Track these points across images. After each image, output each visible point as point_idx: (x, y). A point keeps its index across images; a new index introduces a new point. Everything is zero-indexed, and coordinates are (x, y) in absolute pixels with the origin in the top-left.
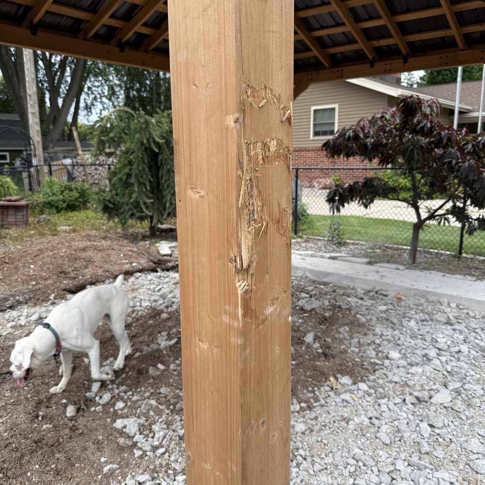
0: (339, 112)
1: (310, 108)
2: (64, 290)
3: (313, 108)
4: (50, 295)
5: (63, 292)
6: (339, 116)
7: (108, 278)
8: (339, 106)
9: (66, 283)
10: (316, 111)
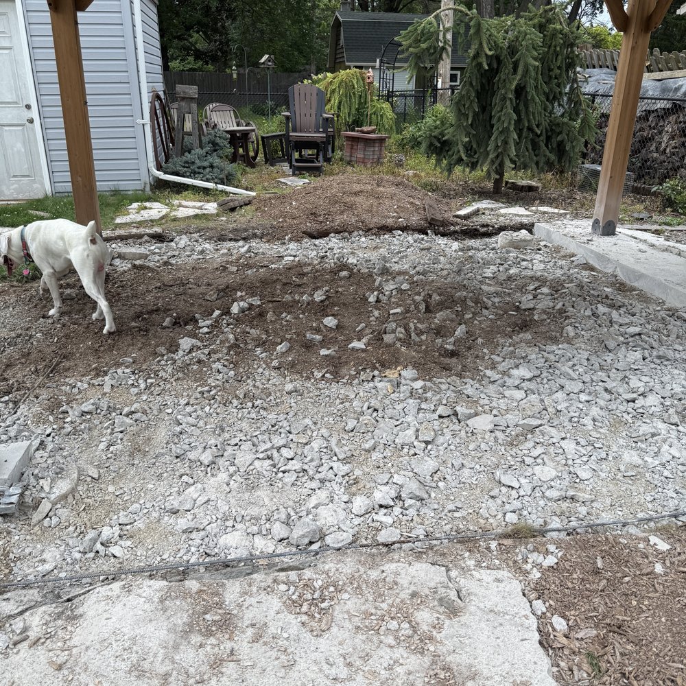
2: (304, 233)
4: (287, 234)
5: (301, 235)
7: (358, 229)
9: (310, 226)
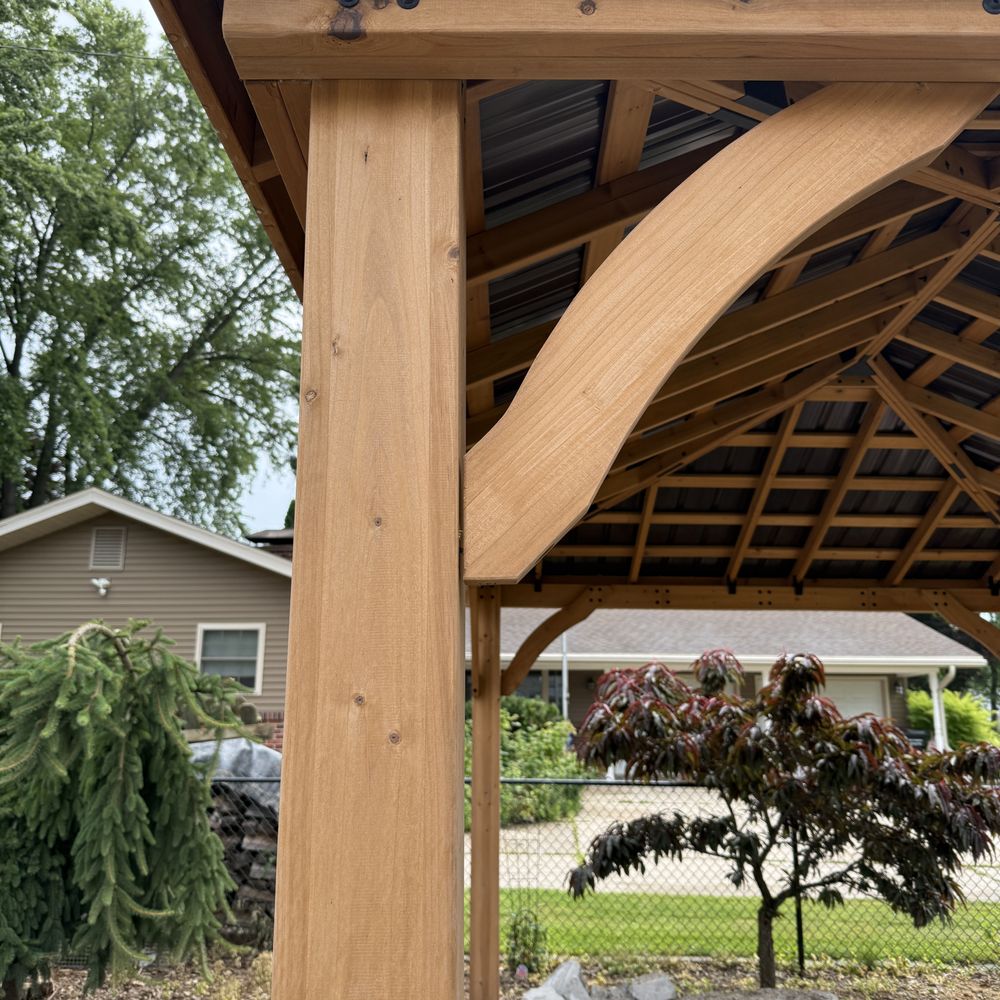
0: (267, 640)
1: (195, 627)
3: (202, 627)
6: (266, 647)
8: (267, 626)
10: (207, 633)
